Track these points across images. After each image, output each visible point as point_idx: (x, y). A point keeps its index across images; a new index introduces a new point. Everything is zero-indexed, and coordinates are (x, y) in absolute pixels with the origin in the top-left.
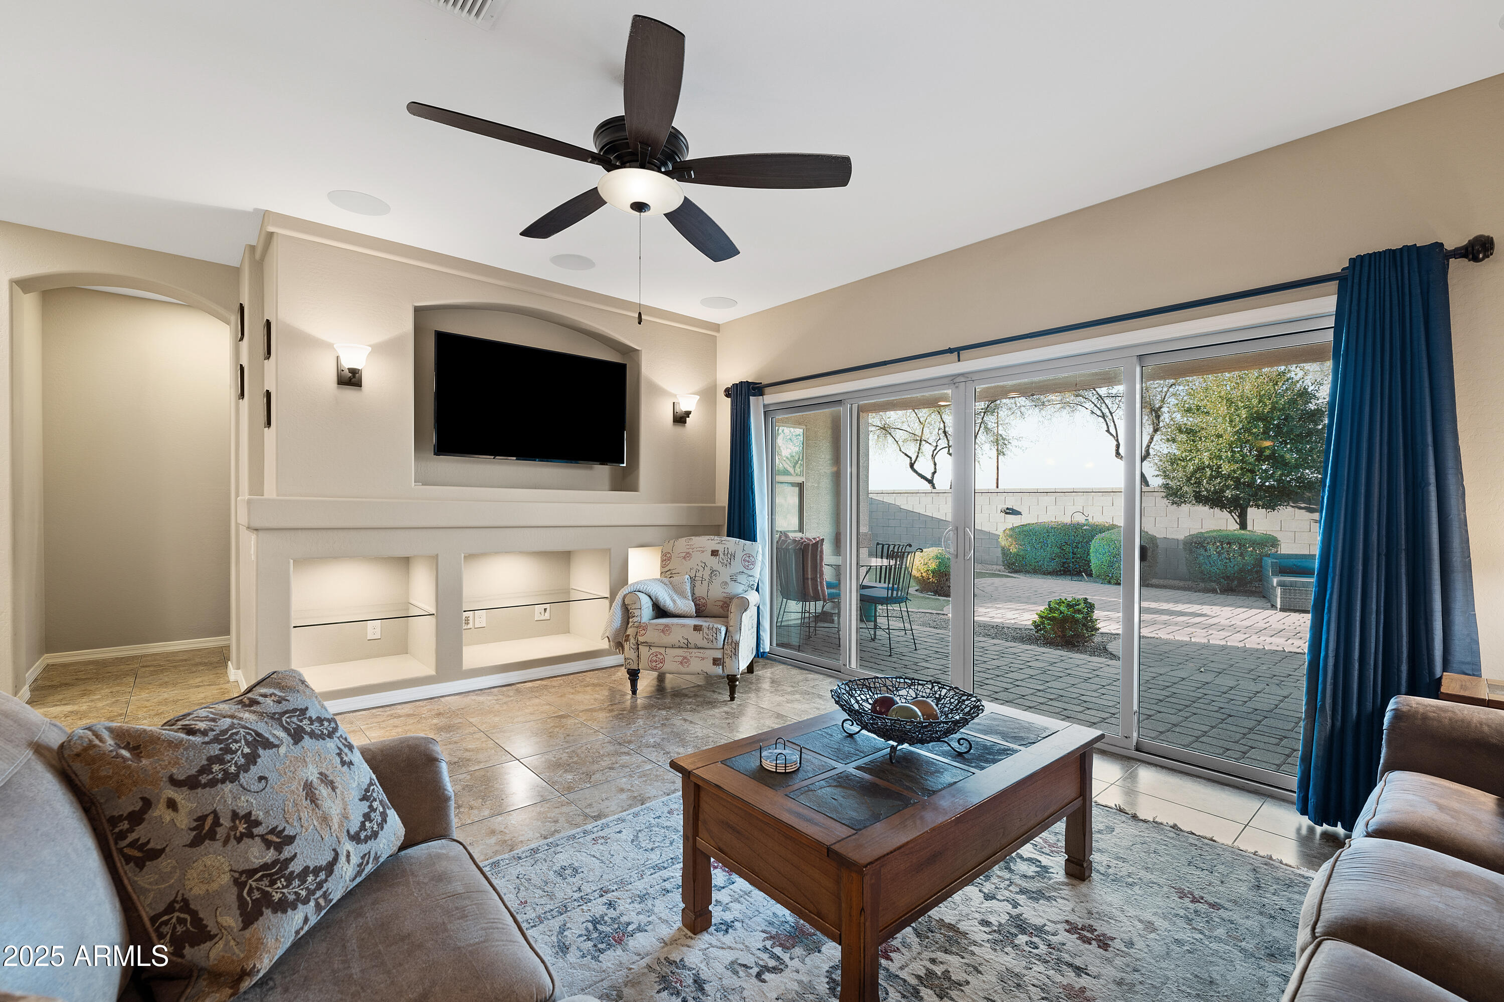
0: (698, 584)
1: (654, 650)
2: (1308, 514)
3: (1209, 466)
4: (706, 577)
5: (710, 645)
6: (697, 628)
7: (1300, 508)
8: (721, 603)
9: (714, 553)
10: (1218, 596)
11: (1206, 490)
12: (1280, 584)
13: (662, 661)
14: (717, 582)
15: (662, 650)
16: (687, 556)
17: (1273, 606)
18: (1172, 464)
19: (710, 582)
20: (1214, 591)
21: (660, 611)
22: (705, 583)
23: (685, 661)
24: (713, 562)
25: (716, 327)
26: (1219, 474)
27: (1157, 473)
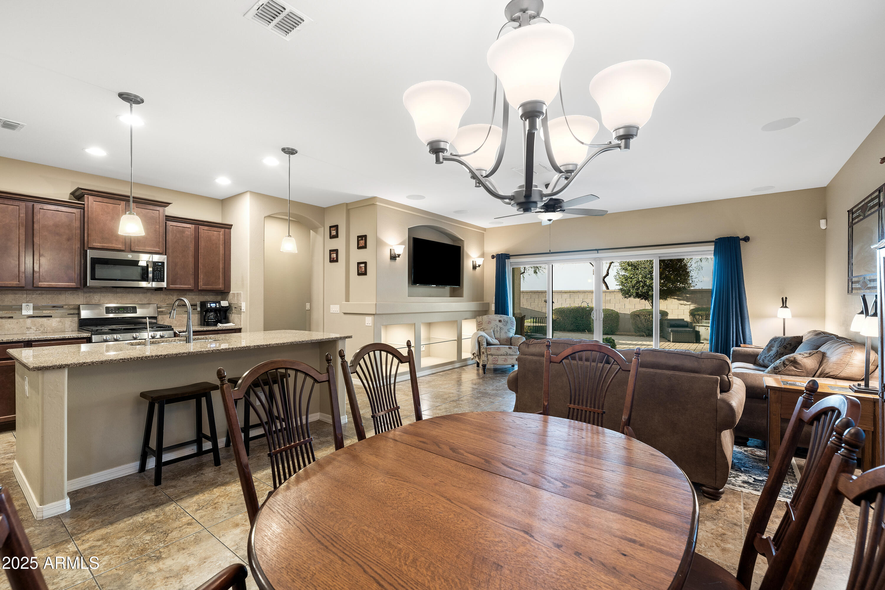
0: (496, 333)
1: (494, 357)
2: (678, 301)
3: (641, 281)
4: (498, 330)
5: (515, 354)
6: (509, 348)
7: (675, 299)
8: (505, 340)
9: (500, 321)
10: (646, 338)
11: (641, 292)
12: (672, 331)
13: (497, 361)
14: (503, 332)
15: (497, 357)
16: (489, 322)
17: (669, 341)
18: (626, 280)
19: (500, 332)
20: (643, 336)
21: (489, 344)
22: (499, 333)
23: (506, 360)
24: (500, 324)
25: (485, 229)
26: (645, 284)
27: (618, 284)
